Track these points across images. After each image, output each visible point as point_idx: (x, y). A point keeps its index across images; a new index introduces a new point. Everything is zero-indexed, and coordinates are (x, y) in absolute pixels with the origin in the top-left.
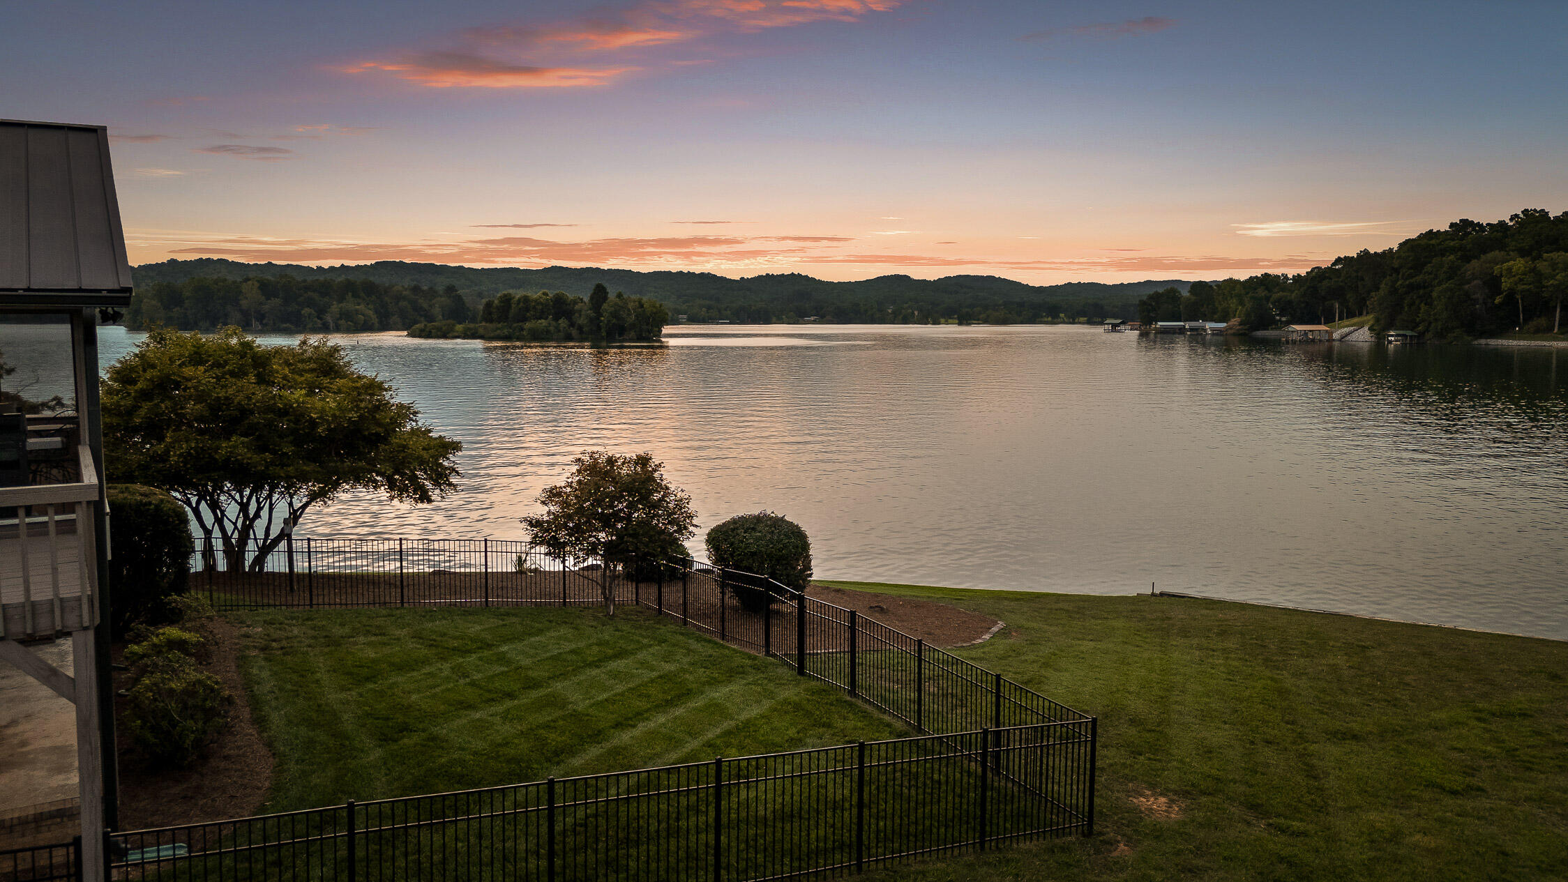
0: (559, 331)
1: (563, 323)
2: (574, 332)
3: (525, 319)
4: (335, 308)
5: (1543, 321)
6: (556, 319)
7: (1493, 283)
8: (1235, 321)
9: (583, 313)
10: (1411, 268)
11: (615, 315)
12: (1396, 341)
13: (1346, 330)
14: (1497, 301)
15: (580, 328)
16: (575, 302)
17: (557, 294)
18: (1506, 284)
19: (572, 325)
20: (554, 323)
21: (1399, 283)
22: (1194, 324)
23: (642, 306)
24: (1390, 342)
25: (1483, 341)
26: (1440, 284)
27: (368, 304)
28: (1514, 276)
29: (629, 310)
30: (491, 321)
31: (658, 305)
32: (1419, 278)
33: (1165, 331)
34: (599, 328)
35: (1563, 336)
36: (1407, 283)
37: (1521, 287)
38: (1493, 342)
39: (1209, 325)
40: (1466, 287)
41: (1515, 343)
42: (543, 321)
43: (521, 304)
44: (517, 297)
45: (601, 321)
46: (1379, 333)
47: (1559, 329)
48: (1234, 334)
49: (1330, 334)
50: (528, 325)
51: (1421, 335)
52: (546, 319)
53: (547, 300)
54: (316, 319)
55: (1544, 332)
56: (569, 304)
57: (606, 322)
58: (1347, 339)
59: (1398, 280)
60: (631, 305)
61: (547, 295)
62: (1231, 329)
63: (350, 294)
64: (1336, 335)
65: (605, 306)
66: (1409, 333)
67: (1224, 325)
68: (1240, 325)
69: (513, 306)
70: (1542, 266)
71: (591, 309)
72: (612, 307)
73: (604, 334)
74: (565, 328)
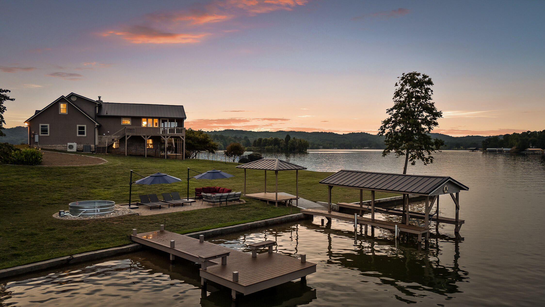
0: (275, 149)
1: (276, 147)
2: (280, 149)
3: (265, 146)
6: (275, 145)
8: (514, 148)
9: (283, 143)
11: (292, 144)
15: (282, 148)
16: (280, 140)
17: (275, 138)
19: (279, 147)
20: (274, 147)
22: (500, 149)
23: (301, 141)
27: (221, 142)
29: (297, 143)
30: (255, 146)
31: (306, 141)
33: (490, 151)
34: (287, 148)
39: (504, 149)
42: (271, 146)
43: (265, 141)
44: (263, 139)
45: (288, 146)
48: (514, 153)
49: (542, 151)
50: (266, 147)
52: (272, 145)
53: (272, 140)
56: (279, 141)
57: (289, 146)
60: (297, 141)
61: (272, 138)
62: (513, 150)
63: (216, 139)
65: (289, 141)
67: (510, 149)
68: (516, 149)
69: (262, 142)
71: (285, 142)
72: (291, 141)
73: (289, 150)
74: (277, 148)
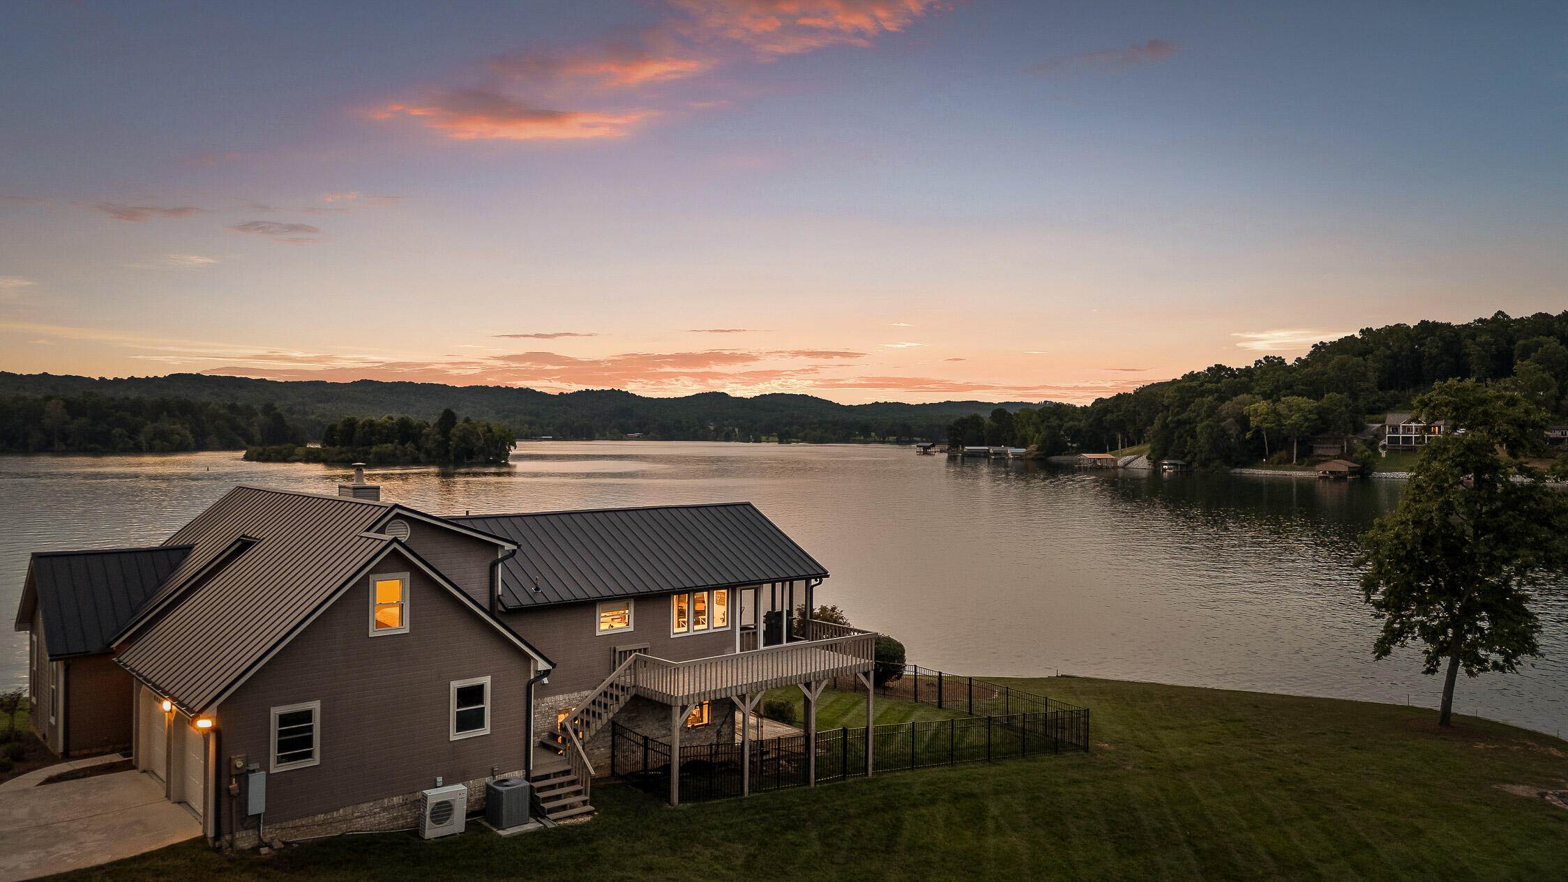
0: (405, 455)
1: (410, 446)
2: (422, 456)
3: (371, 444)
4: (149, 427)
5: (1284, 454)
6: (403, 443)
7: (1243, 421)
8: (1033, 447)
9: (430, 437)
10: (1178, 407)
11: (464, 439)
12: (1170, 469)
13: (1129, 458)
14: (1247, 437)
15: (428, 453)
16: (421, 427)
17: (403, 418)
18: (1254, 422)
19: (419, 449)
20: (400, 447)
21: (1170, 418)
22: (997, 449)
23: (490, 430)
24: (1165, 470)
25: (1238, 470)
26: (1202, 421)
27: (184, 424)
28: (1260, 416)
29: (478, 434)
30: (333, 444)
31: (507, 430)
32: (1184, 416)
33: (973, 455)
34: (447, 452)
35: (1299, 467)
36: (1176, 419)
37: (1265, 425)
38: (1247, 472)
39: (1011, 450)
40: (1223, 424)
41: (1263, 472)
42: (389, 444)
43: (366, 428)
44: (361, 422)
45: (450, 445)
46: (1155, 461)
47: (1297, 461)
48: (1032, 459)
49: (1115, 461)
50: (374, 449)
51: (1189, 464)
52: (392, 442)
53: (393, 424)
54: (127, 439)
55: (1285, 462)
56: (415, 428)
57: (454, 445)
58: (1129, 466)
59: (1168, 416)
60: (480, 430)
61: (393, 420)
62: (1030, 454)
63: (165, 414)
64: (1120, 463)
65: (454, 431)
66: (1179, 462)
67: (1023, 450)
69: (358, 430)
70: (1281, 407)
71: (439, 434)
72: (460, 431)
73: (452, 458)
74: (411, 452)
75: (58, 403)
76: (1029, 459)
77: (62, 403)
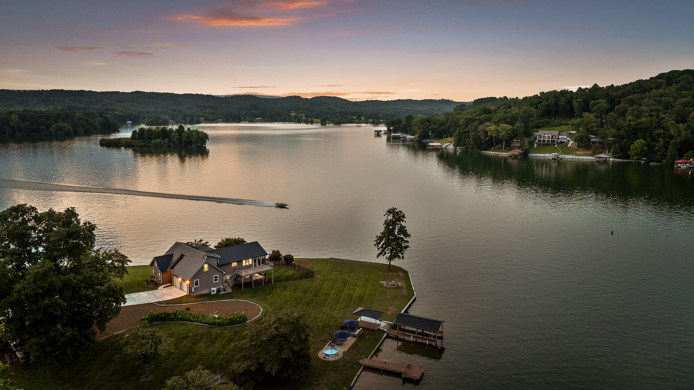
0: (165, 144)
1: (166, 140)
2: (171, 144)
3: (151, 139)
4: (55, 125)
5: (499, 146)
6: (164, 138)
7: (486, 133)
8: (416, 136)
9: (175, 136)
10: (465, 126)
11: (188, 137)
12: (459, 150)
13: (447, 144)
14: (487, 139)
15: (174, 143)
16: (171, 132)
17: (163, 128)
18: (489, 134)
19: (170, 141)
20: (163, 140)
21: (461, 130)
22: (404, 135)
23: (198, 134)
24: (457, 151)
25: (483, 152)
26: (472, 132)
27: (68, 123)
28: (492, 131)
29: (193, 136)
30: (136, 138)
32: (466, 130)
33: (395, 138)
34: (182, 143)
35: (505, 151)
36: (463, 131)
37: (494, 135)
38: (486, 152)
40: (479, 134)
41: (492, 153)
42: (158, 139)
43: (149, 133)
44: (146, 130)
45: (182, 140)
46: (456, 145)
47: (504, 148)
48: (416, 141)
49: (441, 146)
50: (153, 141)
51: (467, 148)
52: (159, 138)
53: (159, 131)
54: (46, 131)
55: (499, 149)
56: (168, 132)
57: (184, 140)
58: (447, 147)
59: (461, 129)
60: (194, 134)
61: (159, 129)
62: (415, 138)
64: (444, 146)
65: (184, 134)
66: (463, 148)
67: (413, 137)
68: (418, 137)
69: (145, 133)
70: (499, 128)
71: (178, 135)
72: (186, 134)
73: (184, 145)
74: (167, 142)
75: (16, 116)
76: (415, 141)
77: (18, 116)
